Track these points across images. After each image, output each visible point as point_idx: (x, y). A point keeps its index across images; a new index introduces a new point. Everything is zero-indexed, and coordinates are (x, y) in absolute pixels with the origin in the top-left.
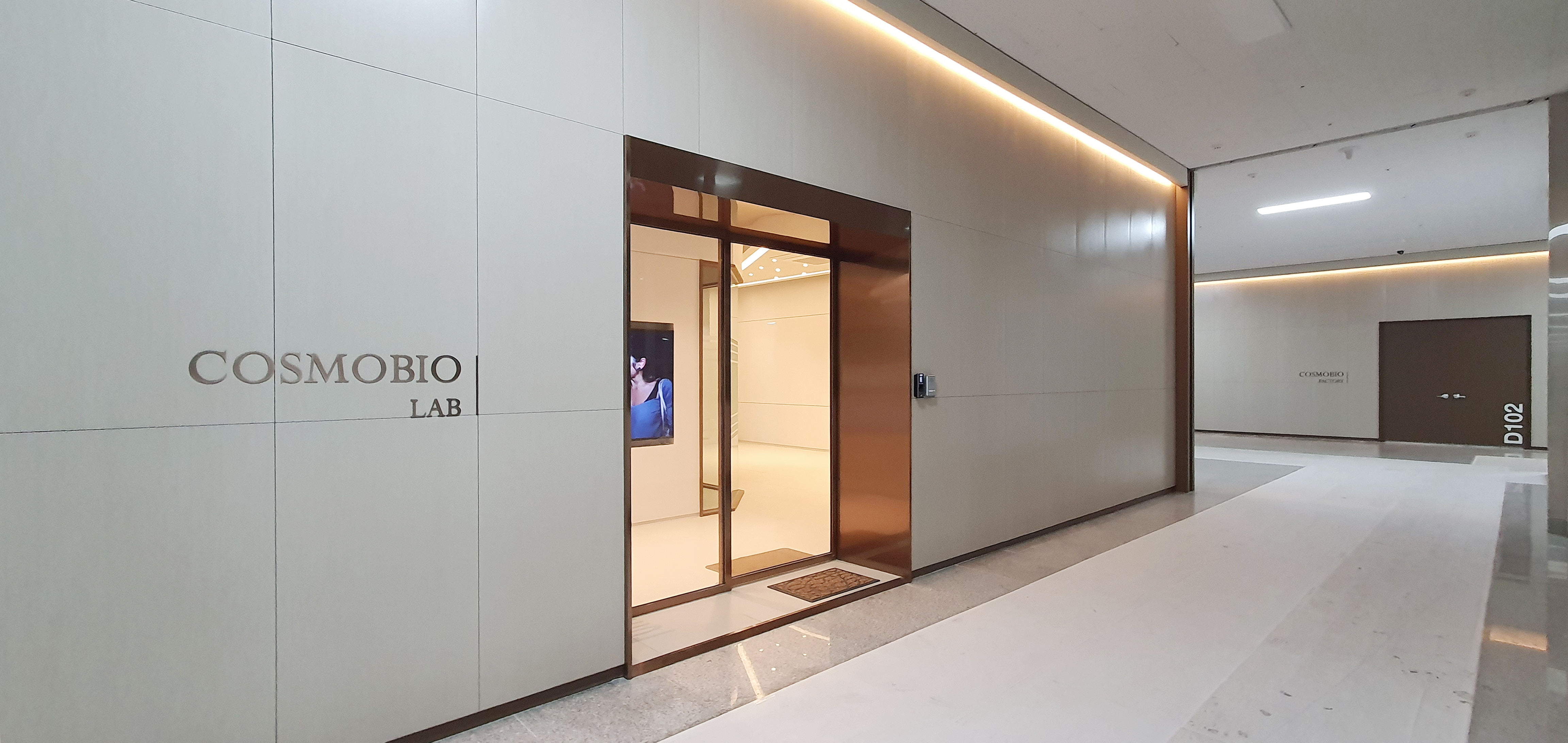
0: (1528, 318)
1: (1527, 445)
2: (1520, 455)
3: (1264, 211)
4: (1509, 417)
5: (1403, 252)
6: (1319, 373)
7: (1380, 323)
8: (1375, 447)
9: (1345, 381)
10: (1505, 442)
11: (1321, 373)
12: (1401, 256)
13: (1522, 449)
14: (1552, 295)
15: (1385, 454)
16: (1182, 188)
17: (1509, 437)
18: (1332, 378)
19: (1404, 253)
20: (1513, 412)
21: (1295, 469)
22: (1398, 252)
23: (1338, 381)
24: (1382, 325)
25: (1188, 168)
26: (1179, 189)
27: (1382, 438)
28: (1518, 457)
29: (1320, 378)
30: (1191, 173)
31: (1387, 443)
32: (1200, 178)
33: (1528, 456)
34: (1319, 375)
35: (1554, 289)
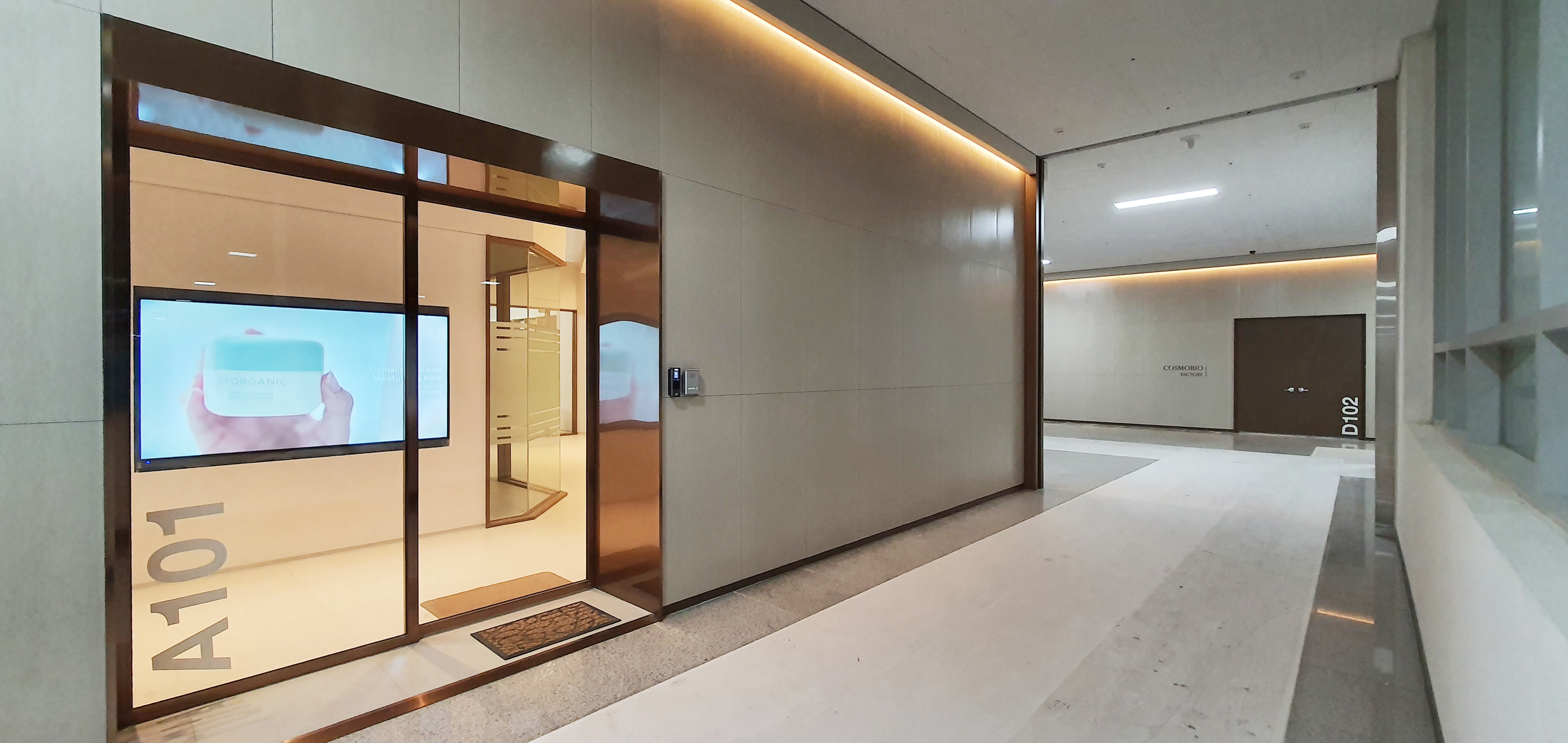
0: (1364, 315)
1: (1362, 436)
2: (1356, 446)
3: (1122, 206)
4: (1346, 410)
5: (1255, 251)
6: (1181, 367)
7: (1235, 319)
8: (1230, 437)
9: (1204, 374)
10: (1343, 433)
11: (1183, 367)
12: (1253, 256)
13: (1358, 440)
14: (1379, 298)
15: (1239, 446)
16: (1030, 175)
17: (1346, 429)
18: (1192, 371)
19: (1256, 253)
20: (1349, 405)
21: (1149, 462)
22: (1251, 252)
23: (1198, 374)
24: (1237, 321)
25: (1036, 156)
26: (1028, 177)
27: (1236, 430)
28: (1352, 448)
29: (1181, 371)
30: (1040, 162)
31: (1241, 434)
32: (1051, 168)
33: (1362, 447)
34: (1181, 369)
35: (1381, 292)
